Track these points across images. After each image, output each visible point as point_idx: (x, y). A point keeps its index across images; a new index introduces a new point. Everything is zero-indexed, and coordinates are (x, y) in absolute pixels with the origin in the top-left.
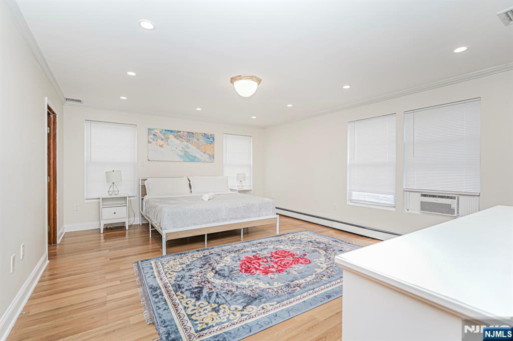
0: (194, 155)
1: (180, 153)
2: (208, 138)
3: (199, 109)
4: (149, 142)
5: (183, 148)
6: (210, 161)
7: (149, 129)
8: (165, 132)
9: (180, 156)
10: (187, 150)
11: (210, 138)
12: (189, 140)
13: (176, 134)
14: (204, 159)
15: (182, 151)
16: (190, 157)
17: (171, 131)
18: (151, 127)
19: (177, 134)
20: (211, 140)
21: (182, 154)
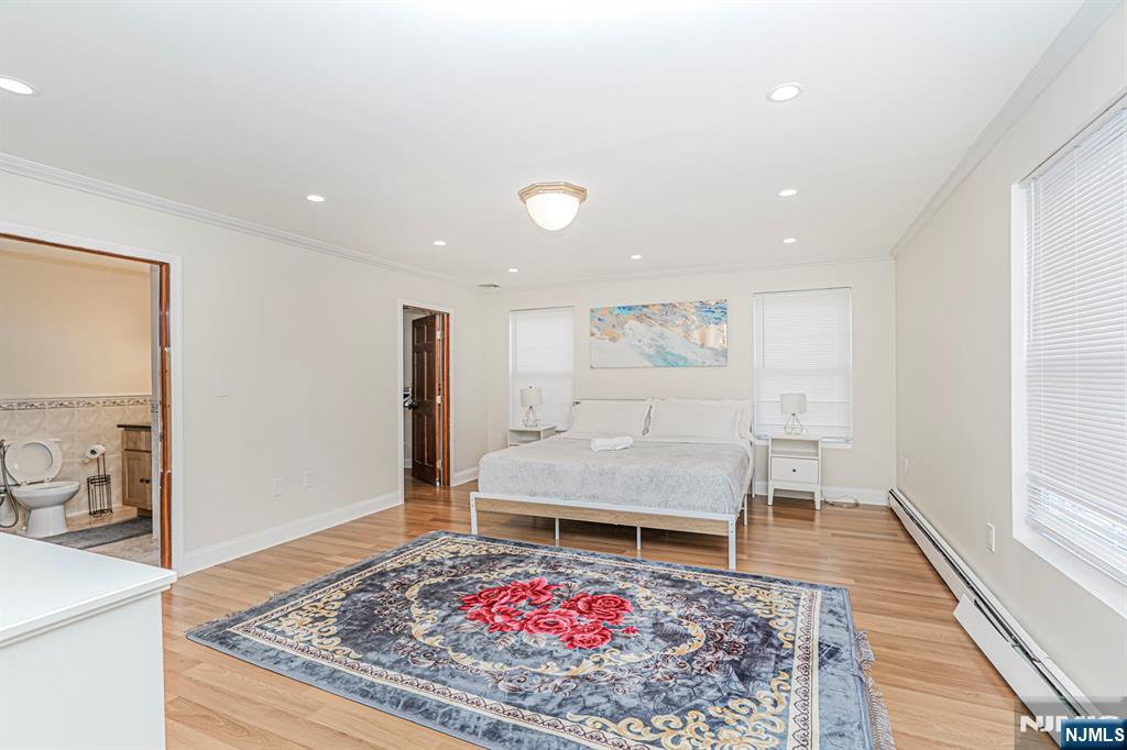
0: (677, 353)
1: (647, 350)
2: (710, 311)
3: (638, 257)
4: (592, 334)
5: (653, 339)
6: (717, 364)
7: (592, 311)
8: (618, 311)
9: (649, 357)
10: (661, 342)
11: (716, 312)
12: (666, 321)
13: (638, 312)
14: (700, 360)
15: (650, 346)
16: (669, 357)
17: (630, 308)
18: (594, 307)
19: (641, 312)
20: (718, 314)
21: (652, 351)
